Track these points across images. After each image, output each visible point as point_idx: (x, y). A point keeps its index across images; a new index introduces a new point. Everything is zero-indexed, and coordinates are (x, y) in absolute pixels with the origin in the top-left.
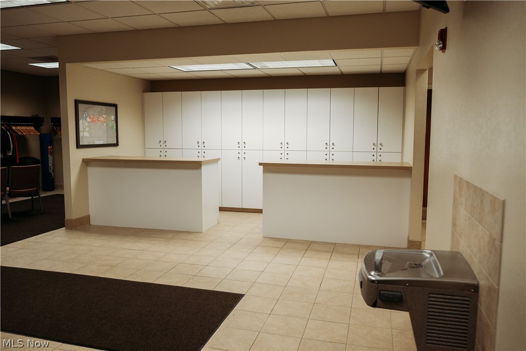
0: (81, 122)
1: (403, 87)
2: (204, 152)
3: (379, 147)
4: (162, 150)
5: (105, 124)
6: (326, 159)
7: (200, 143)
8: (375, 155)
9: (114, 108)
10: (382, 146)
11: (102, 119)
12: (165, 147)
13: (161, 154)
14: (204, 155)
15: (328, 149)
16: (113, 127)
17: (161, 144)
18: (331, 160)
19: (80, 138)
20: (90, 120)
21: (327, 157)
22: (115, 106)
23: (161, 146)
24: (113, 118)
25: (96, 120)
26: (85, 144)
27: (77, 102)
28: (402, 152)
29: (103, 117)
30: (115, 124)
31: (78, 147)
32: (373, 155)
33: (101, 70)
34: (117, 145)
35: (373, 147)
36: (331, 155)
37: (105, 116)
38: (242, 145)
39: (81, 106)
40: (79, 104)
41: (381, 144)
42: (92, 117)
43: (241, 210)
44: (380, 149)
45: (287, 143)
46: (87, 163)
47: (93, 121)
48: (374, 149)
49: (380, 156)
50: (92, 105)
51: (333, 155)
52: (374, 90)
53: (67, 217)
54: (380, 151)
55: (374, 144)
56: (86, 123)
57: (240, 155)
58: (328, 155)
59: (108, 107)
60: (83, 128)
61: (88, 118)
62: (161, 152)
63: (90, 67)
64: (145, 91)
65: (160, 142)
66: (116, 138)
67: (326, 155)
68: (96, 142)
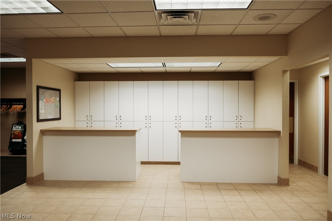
0: (40, 102)
1: (253, 81)
2: (121, 123)
3: (240, 118)
4: (89, 122)
5: (54, 104)
6: (206, 127)
7: (118, 117)
8: (238, 124)
9: (59, 92)
10: (242, 117)
11: (52, 100)
12: (91, 120)
13: (88, 125)
14: (120, 125)
15: (207, 120)
16: (58, 105)
17: (88, 117)
18: (209, 127)
19: (40, 114)
20: (45, 101)
21: (207, 125)
22: (59, 90)
23: (88, 119)
24: (58, 99)
25: (49, 101)
26: (42, 119)
27: (38, 88)
28: (254, 121)
29: (53, 99)
30: (59, 104)
31: (38, 121)
32: (236, 124)
33: (52, 64)
34: (59, 119)
35: (236, 118)
36: (209, 124)
37: (53, 98)
38: (148, 118)
39: (41, 91)
40: (40, 89)
41: (241, 116)
42: (47, 98)
43: (147, 163)
44: (241, 119)
45: (180, 116)
46: (43, 132)
47: (47, 102)
48: (236, 119)
49: (241, 124)
50: (47, 90)
51: (210, 124)
52: (236, 82)
53: (29, 175)
54: (241, 121)
55: (237, 116)
56: (43, 103)
57: (147, 125)
58: (207, 124)
59: (56, 91)
60: (41, 107)
61: (44, 100)
62: (88, 123)
63: (46, 62)
64: (75, 80)
65: (87, 116)
66: (59, 114)
67: (206, 124)
68: (48, 117)
